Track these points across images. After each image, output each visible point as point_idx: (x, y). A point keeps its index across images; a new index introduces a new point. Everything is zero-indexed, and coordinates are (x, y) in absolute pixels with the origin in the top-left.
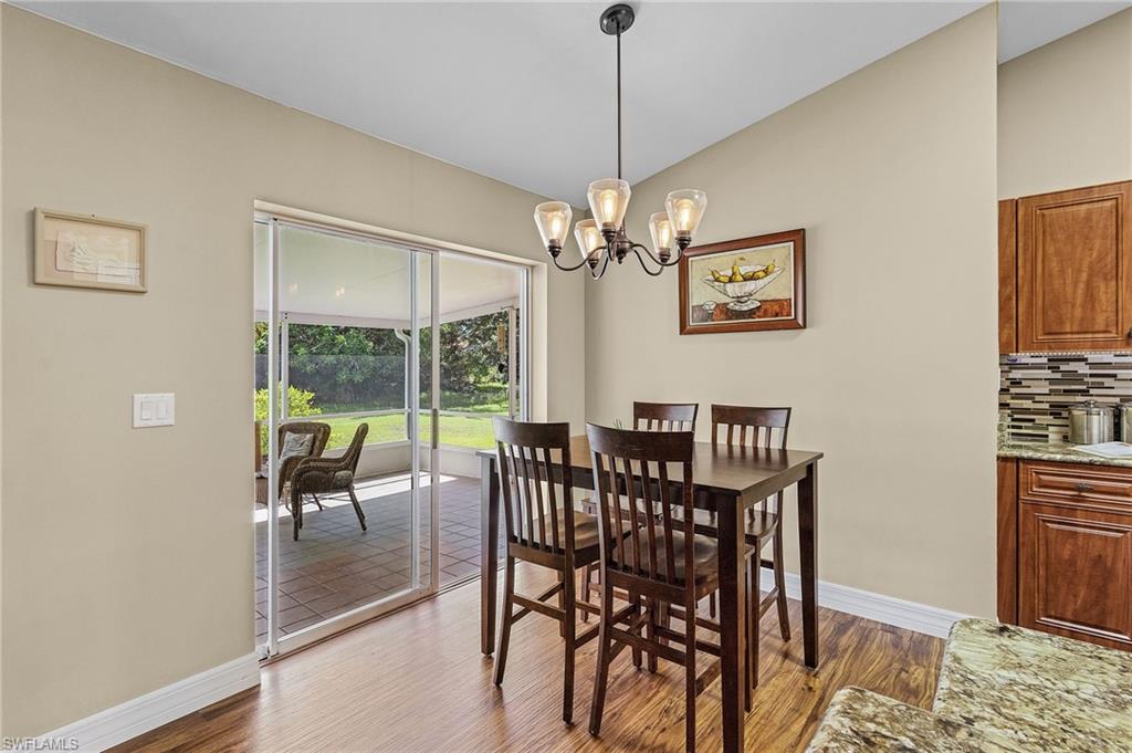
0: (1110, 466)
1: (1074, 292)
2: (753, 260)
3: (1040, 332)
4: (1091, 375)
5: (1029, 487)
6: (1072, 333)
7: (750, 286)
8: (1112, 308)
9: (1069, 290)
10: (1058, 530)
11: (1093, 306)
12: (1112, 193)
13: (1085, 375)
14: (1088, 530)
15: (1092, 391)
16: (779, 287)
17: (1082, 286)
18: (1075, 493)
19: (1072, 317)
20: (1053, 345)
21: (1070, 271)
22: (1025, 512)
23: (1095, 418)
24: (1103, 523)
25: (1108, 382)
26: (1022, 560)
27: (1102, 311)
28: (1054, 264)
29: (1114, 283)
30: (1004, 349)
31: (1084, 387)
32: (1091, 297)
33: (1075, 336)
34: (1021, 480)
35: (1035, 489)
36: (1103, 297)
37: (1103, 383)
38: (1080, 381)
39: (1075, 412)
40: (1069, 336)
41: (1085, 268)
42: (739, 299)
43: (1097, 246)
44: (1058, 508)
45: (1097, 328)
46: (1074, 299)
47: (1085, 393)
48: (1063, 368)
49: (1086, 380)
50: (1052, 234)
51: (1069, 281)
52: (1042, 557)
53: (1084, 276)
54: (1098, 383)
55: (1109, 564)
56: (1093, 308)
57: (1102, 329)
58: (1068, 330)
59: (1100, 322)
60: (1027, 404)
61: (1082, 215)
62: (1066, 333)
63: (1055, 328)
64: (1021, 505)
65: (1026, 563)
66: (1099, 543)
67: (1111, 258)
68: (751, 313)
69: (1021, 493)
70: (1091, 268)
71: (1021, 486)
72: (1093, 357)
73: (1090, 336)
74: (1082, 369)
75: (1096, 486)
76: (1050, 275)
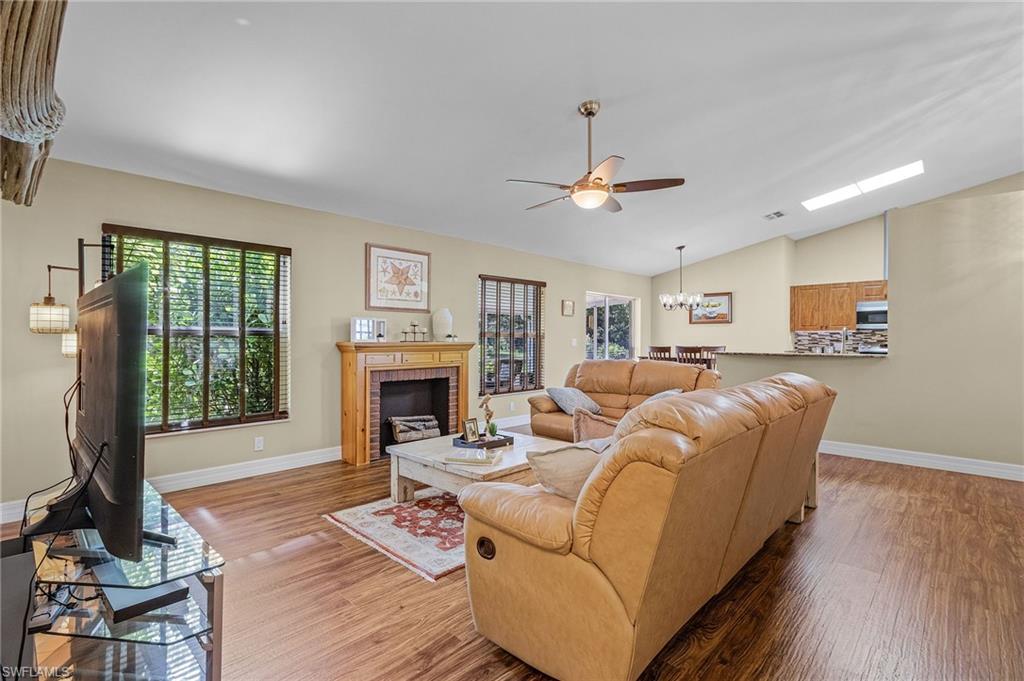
1: (809, 315)
2: (715, 300)
3: (801, 325)
7: (714, 309)
8: (817, 319)
9: (807, 314)
11: (813, 318)
15: (819, 343)
16: (723, 309)
19: (808, 321)
21: (808, 308)
25: (823, 340)
27: (815, 320)
28: (804, 306)
29: (818, 312)
30: (792, 330)
32: (813, 316)
33: (809, 327)
36: (816, 316)
41: (811, 308)
42: (710, 313)
43: (814, 302)
45: (814, 325)
46: (809, 317)
50: (804, 297)
51: (807, 311)
53: (811, 311)
59: (815, 323)
60: (802, 347)
62: (807, 326)
63: (804, 324)
67: (817, 305)
68: (714, 318)
70: (813, 308)
72: (819, 332)
73: (812, 327)
74: (817, 336)
76: (803, 309)
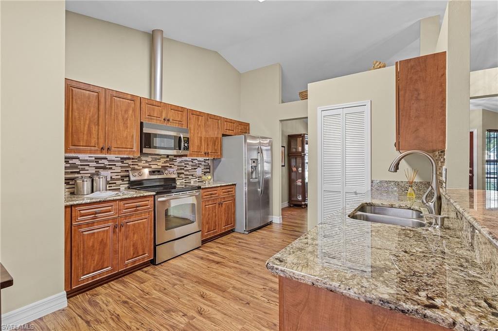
0: (106, 201)
1: (84, 128)
3: (70, 144)
4: (81, 165)
5: (76, 217)
6: (83, 146)
8: (96, 137)
9: (82, 127)
10: (88, 234)
11: (91, 135)
12: (96, 90)
13: (79, 165)
14: (98, 230)
15: (81, 172)
17: (87, 126)
18: (94, 216)
19: (83, 139)
20: (75, 151)
21: (82, 118)
22: (75, 230)
23: (85, 183)
24: (103, 225)
25: (87, 168)
26: (73, 254)
27: (94, 138)
28: (76, 114)
29: (97, 127)
31: (78, 170)
32: (90, 132)
33: (84, 148)
34: (73, 215)
35: (79, 218)
36: (94, 132)
37: (85, 168)
38: (76, 167)
39: (78, 181)
40: (82, 147)
41: (88, 118)
43: (92, 111)
44: (88, 225)
45: (91, 145)
46: (84, 131)
47: (78, 173)
48: (70, 162)
49: (79, 167)
50: (76, 100)
51: (82, 123)
52: (82, 248)
53: (87, 122)
54: (83, 168)
55: (105, 241)
56: (91, 137)
57: (93, 145)
58: (81, 145)
59: (92, 143)
61: (87, 95)
62: (80, 146)
63: (76, 143)
64: (73, 228)
65: (75, 255)
66: (102, 234)
67: (96, 116)
69: (73, 222)
70: (90, 119)
71: (73, 218)
73: (89, 148)
75: (101, 210)
76: (75, 119)
